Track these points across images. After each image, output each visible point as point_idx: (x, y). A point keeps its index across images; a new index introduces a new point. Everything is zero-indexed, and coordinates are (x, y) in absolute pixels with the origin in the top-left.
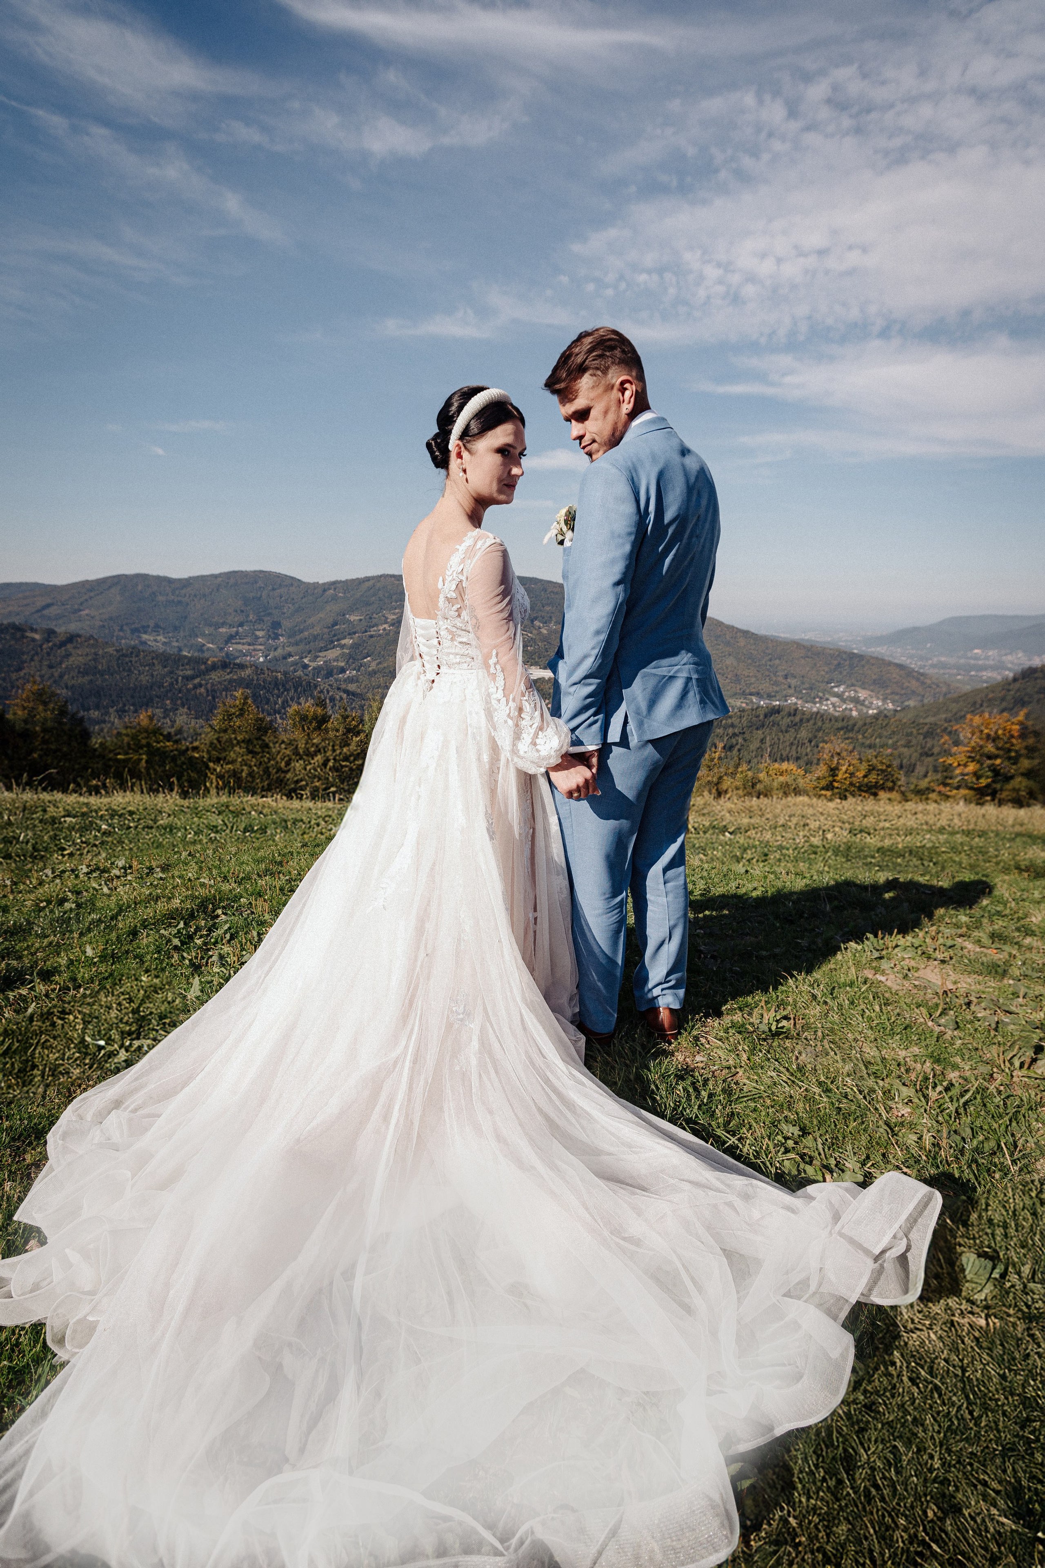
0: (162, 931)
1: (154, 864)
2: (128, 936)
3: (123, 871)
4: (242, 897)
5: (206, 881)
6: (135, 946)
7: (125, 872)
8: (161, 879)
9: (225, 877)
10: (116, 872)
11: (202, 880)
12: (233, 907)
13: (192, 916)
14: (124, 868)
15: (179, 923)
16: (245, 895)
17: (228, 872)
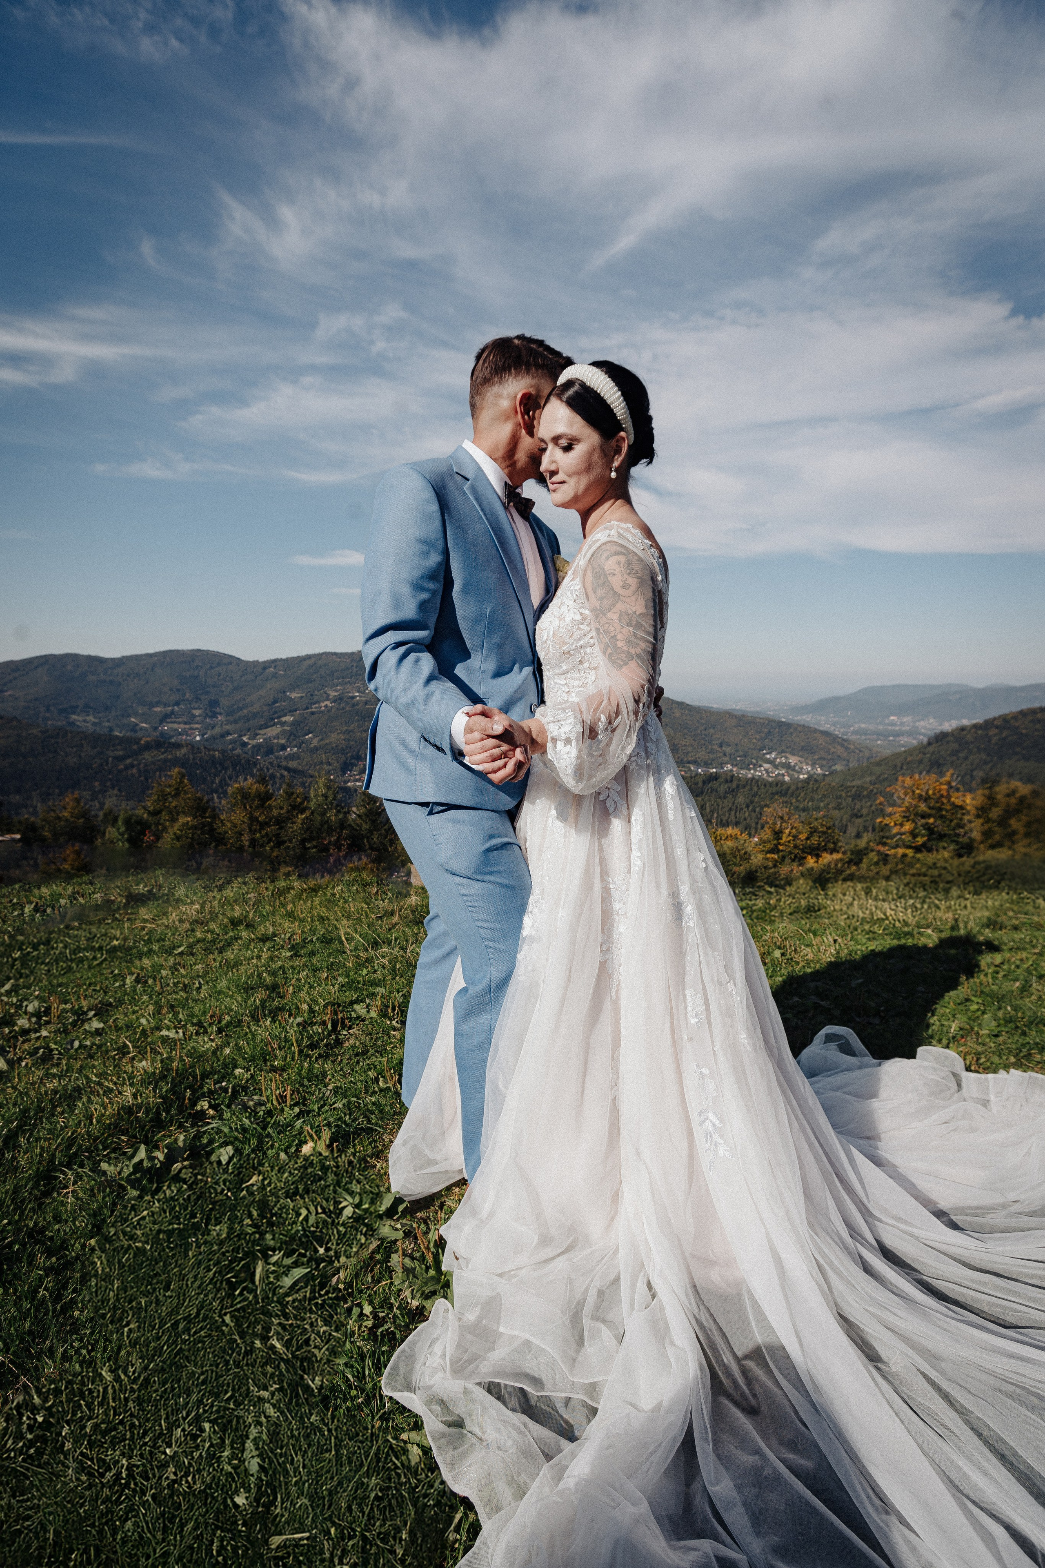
0: (104, 1166)
1: (84, 1003)
2: (36, 1185)
3: (34, 1020)
4: (235, 1067)
5: (172, 1034)
6: (49, 1218)
7: (38, 1023)
8: (98, 1032)
9: (200, 1024)
10: (23, 1022)
11: (164, 1033)
12: (225, 1090)
13: (159, 1124)
14: (37, 1014)
15: (136, 1150)
16: (240, 1061)
17: (204, 1013)
